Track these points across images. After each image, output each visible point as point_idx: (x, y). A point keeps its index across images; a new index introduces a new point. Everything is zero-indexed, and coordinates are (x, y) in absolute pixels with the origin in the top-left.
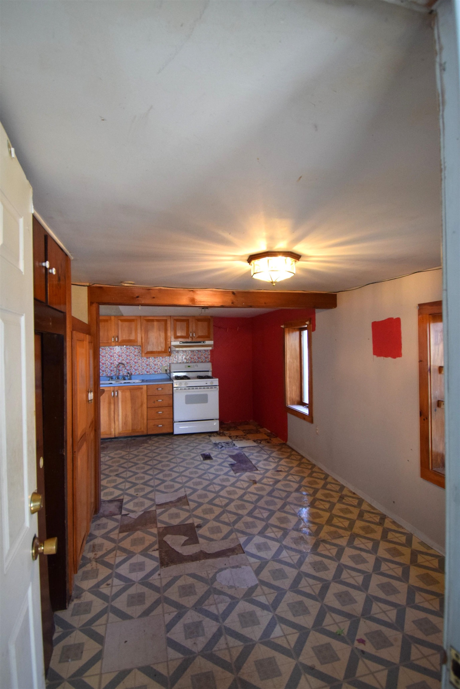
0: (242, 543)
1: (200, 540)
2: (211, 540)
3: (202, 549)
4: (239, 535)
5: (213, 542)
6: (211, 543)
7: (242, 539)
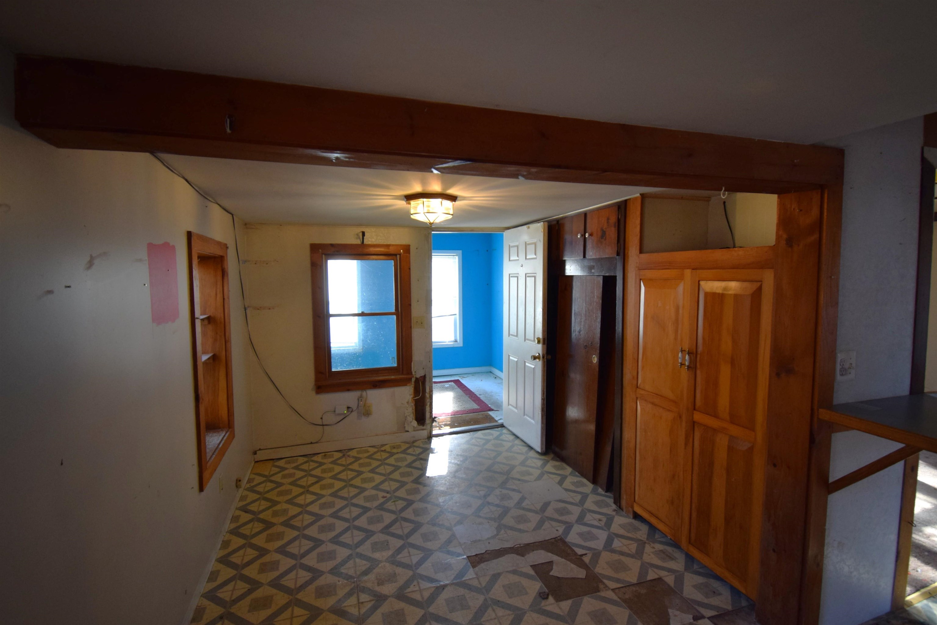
0: (471, 570)
1: (532, 572)
2: (514, 572)
3: (523, 558)
4: (475, 583)
5: (511, 569)
6: (514, 568)
7: (471, 574)
